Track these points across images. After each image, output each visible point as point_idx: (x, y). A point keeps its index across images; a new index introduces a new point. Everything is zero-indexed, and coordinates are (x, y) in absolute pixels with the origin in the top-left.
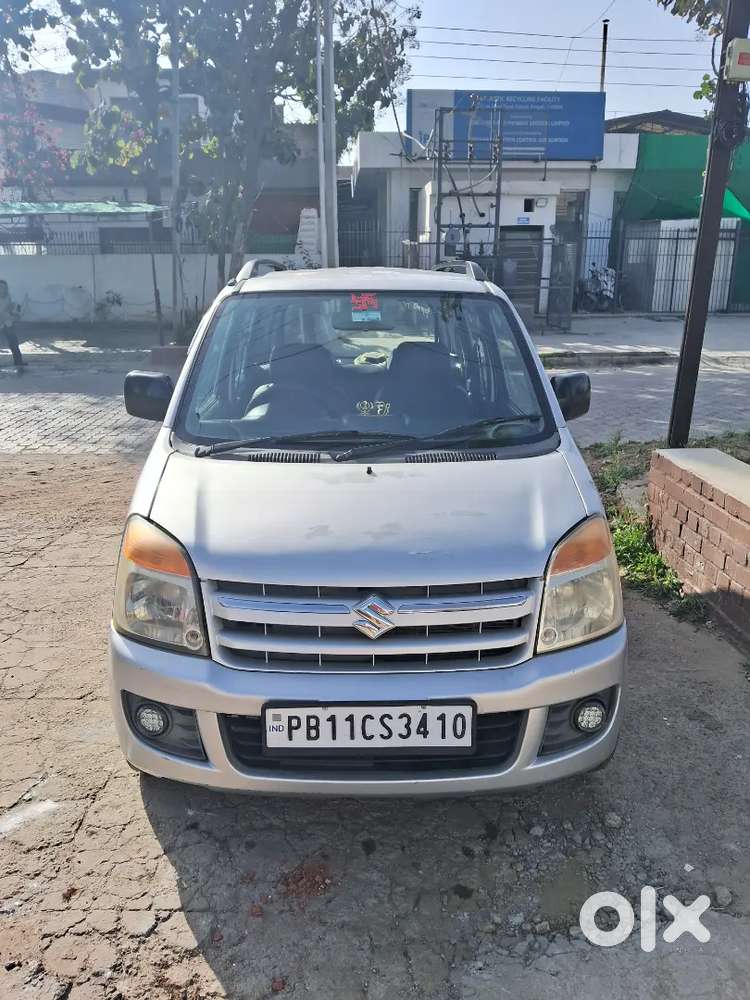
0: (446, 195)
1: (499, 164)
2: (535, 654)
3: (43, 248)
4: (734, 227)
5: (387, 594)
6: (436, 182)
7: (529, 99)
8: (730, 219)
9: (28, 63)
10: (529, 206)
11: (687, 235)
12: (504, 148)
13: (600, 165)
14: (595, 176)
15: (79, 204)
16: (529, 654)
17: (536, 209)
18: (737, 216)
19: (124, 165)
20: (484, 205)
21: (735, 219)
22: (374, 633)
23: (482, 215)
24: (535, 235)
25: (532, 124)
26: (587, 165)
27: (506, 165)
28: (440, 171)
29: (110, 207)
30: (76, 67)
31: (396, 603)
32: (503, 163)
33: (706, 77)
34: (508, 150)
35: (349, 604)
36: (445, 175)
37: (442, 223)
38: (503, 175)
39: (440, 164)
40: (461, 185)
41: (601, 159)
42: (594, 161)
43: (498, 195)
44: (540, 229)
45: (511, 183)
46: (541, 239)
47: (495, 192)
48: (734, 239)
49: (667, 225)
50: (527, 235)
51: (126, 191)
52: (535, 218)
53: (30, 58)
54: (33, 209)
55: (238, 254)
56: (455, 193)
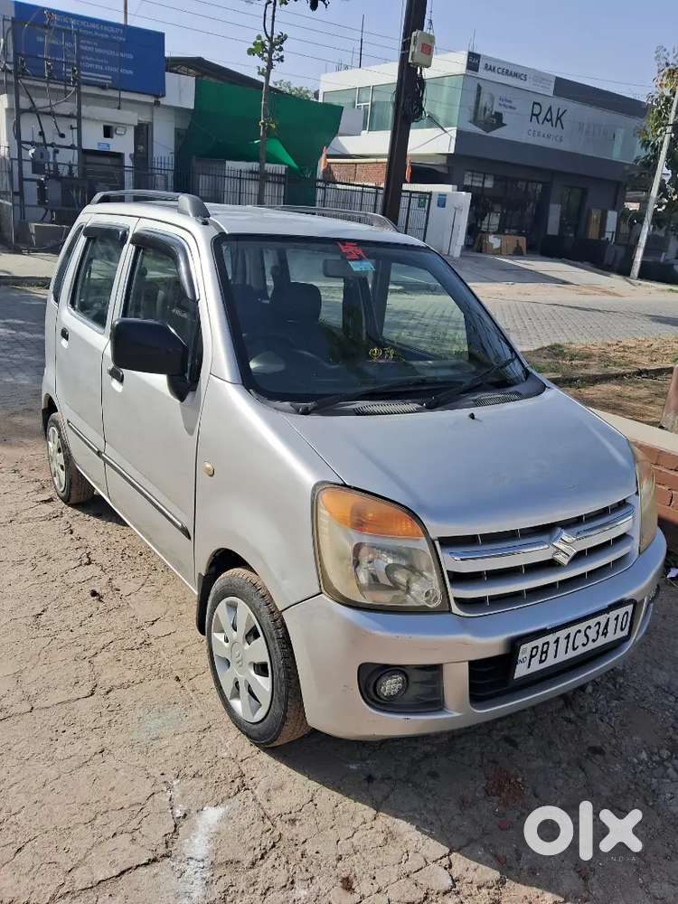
0: (25, 111)
1: (78, 88)
4: (283, 173)
6: (14, 96)
7: (93, 26)
8: (280, 166)
10: (108, 132)
11: (248, 176)
12: (82, 72)
13: (163, 101)
14: (157, 111)
17: (115, 136)
18: (285, 164)
20: (64, 126)
21: (284, 166)
23: (62, 136)
24: (116, 161)
25: (98, 50)
26: (151, 100)
27: (85, 89)
28: (17, 84)
32: (82, 87)
33: (259, 37)
34: (85, 75)
36: (22, 90)
37: (23, 139)
38: (82, 98)
39: (17, 78)
40: (41, 103)
41: (164, 96)
42: (157, 96)
43: (79, 118)
44: (120, 156)
45: (91, 107)
46: (122, 166)
47: (75, 114)
48: (284, 184)
49: (231, 165)
50: (108, 161)
52: (115, 145)
56: (33, 110)
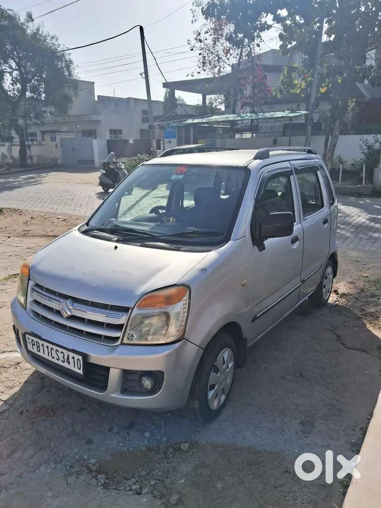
2: (122, 344)
3: (254, 135)
5: (75, 300)
9: (259, 48)
15: (272, 113)
16: (119, 342)
19: (298, 92)
22: (65, 315)
29: (286, 113)
30: (281, 47)
31: (76, 305)
35: (62, 300)
51: (298, 105)
53: (261, 45)
54: (254, 116)
55: (335, 136)
